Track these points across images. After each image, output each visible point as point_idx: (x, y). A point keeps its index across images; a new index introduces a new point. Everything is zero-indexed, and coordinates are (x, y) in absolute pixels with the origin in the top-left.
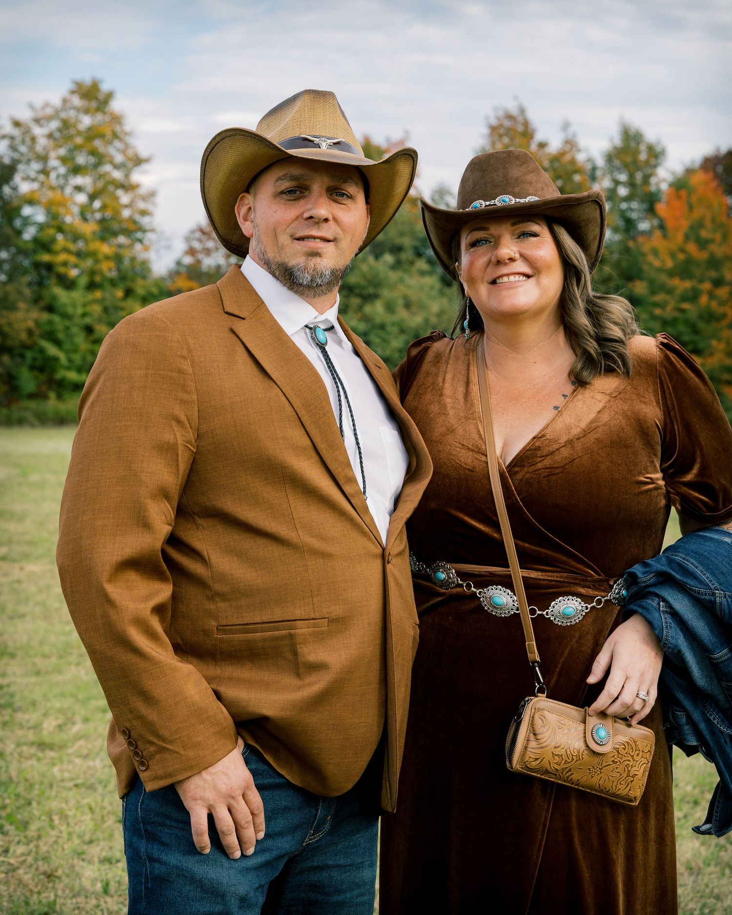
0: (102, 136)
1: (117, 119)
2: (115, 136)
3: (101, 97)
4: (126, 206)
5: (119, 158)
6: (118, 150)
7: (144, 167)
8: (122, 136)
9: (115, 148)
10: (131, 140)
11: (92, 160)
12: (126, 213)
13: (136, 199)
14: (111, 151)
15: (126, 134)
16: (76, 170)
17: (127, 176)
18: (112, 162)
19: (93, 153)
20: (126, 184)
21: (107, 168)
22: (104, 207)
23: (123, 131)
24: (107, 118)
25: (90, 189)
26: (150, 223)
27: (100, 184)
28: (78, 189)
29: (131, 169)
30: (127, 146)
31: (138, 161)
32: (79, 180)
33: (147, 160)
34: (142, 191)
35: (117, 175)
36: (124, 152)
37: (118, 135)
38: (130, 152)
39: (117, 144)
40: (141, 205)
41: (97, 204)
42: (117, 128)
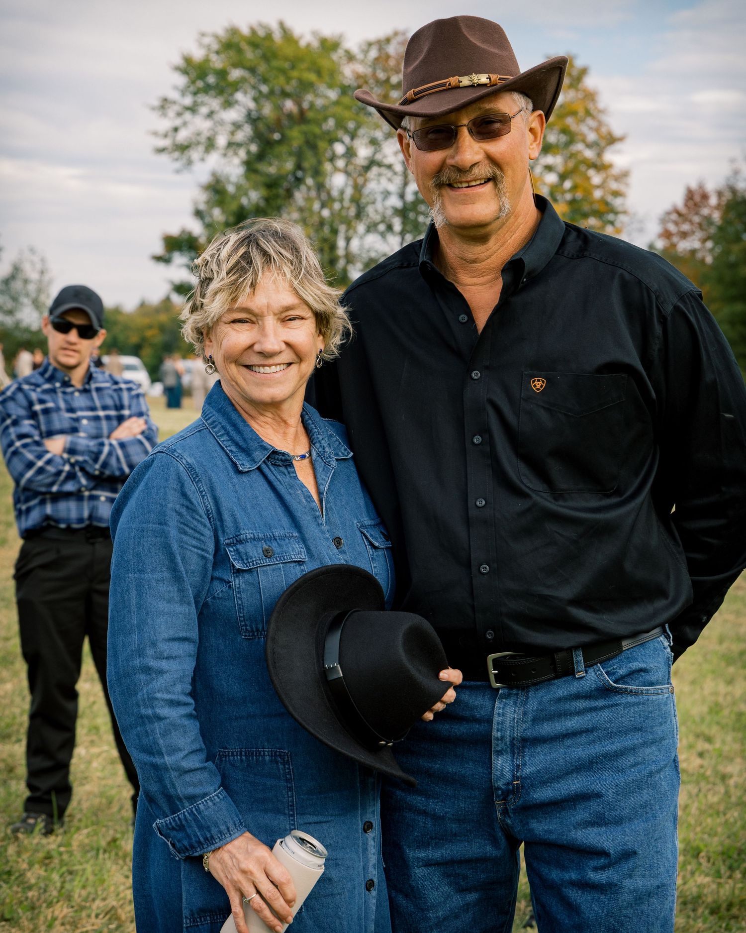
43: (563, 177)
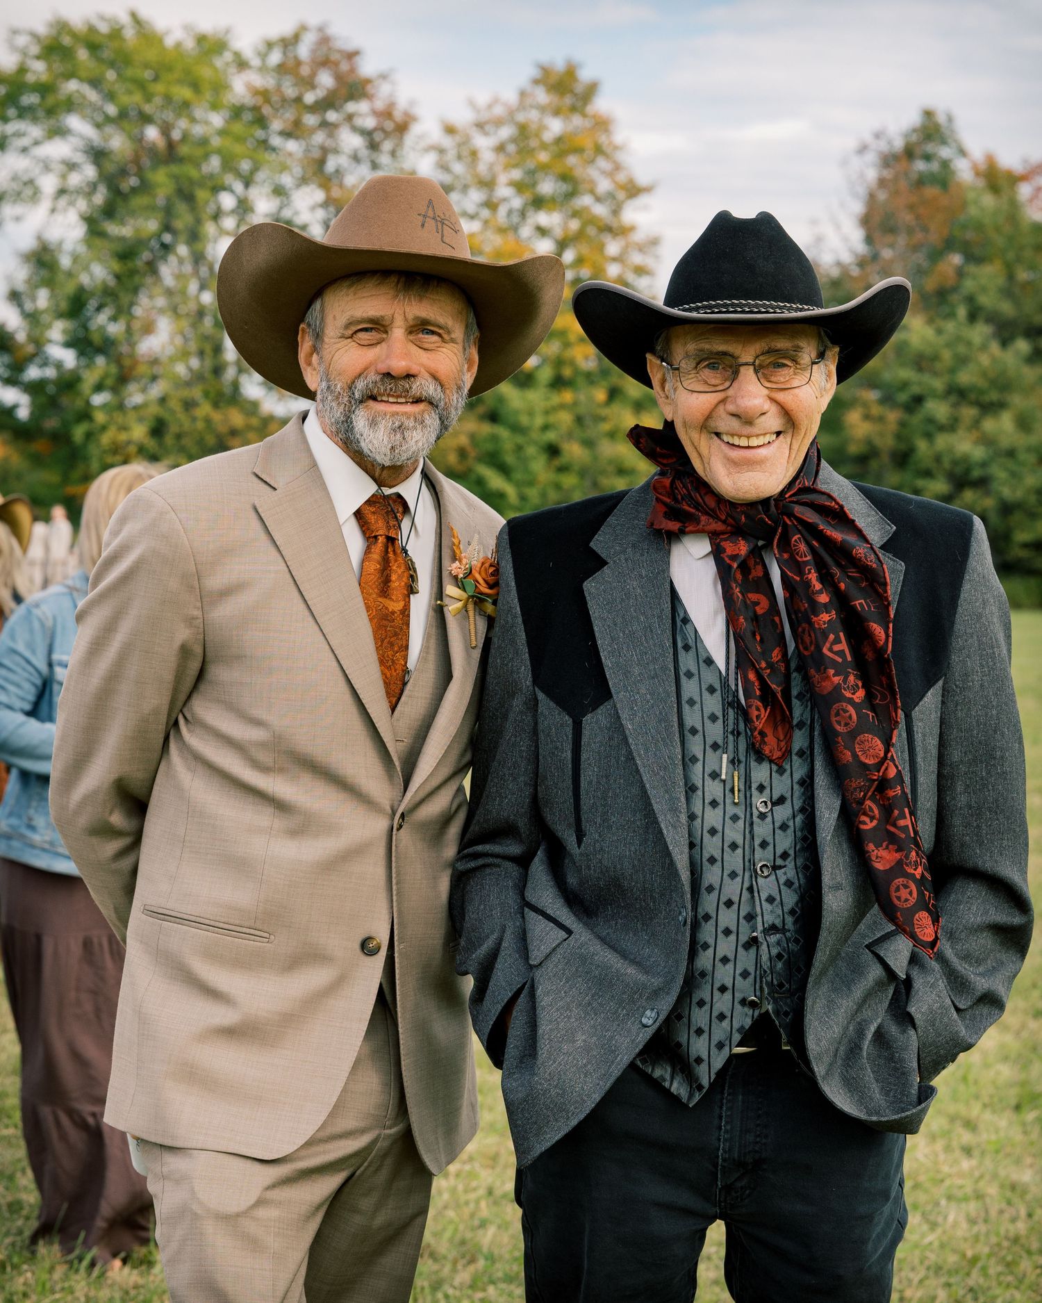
0: (578, 150)
1: (603, 124)
2: (599, 150)
3: (579, 89)
4: (614, 259)
5: (604, 185)
6: (603, 172)
7: (642, 200)
8: (609, 151)
9: (599, 169)
10: (621, 157)
11: (564, 187)
12: (613, 270)
13: (629, 249)
14: (593, 173)
15: (616, 148)
16: (538, 203)
17: (616, 212)
18: (592, 192)
19: (565, 177)
20: (615, 225)
21: (585, 200)
22: (579, 261)
23: (610, 143)
24: (588, 123)
25: (558, 233)
26: (650, 287)
27: (574, 225)
28: (542, 231)
29: (623, 202)
30: (618, 167)
31: (633, 190)
32: (544, 218)
33: (647, 190)
34: (638, 237)
35: (600, 210)
36: (610, 175)
37: (604, 148)
38: (621, 177)
39: (602, 163)
40: (637, 259)
41: (569, 256)
42: (603, 139)
43: (562, 245)
